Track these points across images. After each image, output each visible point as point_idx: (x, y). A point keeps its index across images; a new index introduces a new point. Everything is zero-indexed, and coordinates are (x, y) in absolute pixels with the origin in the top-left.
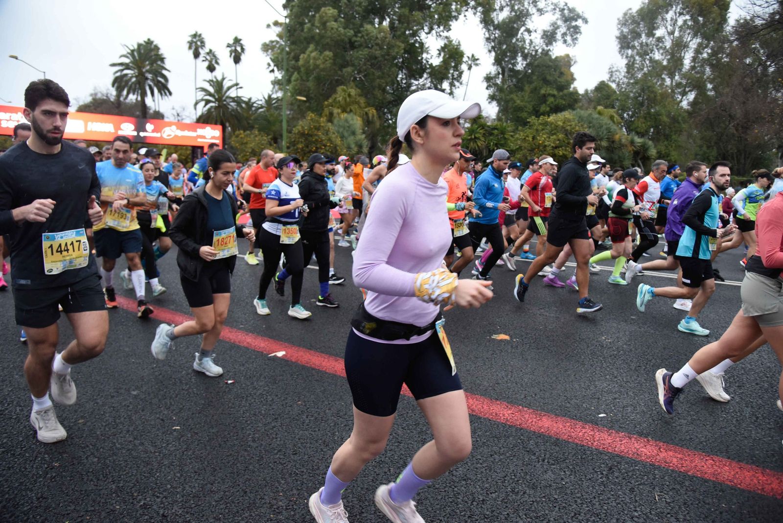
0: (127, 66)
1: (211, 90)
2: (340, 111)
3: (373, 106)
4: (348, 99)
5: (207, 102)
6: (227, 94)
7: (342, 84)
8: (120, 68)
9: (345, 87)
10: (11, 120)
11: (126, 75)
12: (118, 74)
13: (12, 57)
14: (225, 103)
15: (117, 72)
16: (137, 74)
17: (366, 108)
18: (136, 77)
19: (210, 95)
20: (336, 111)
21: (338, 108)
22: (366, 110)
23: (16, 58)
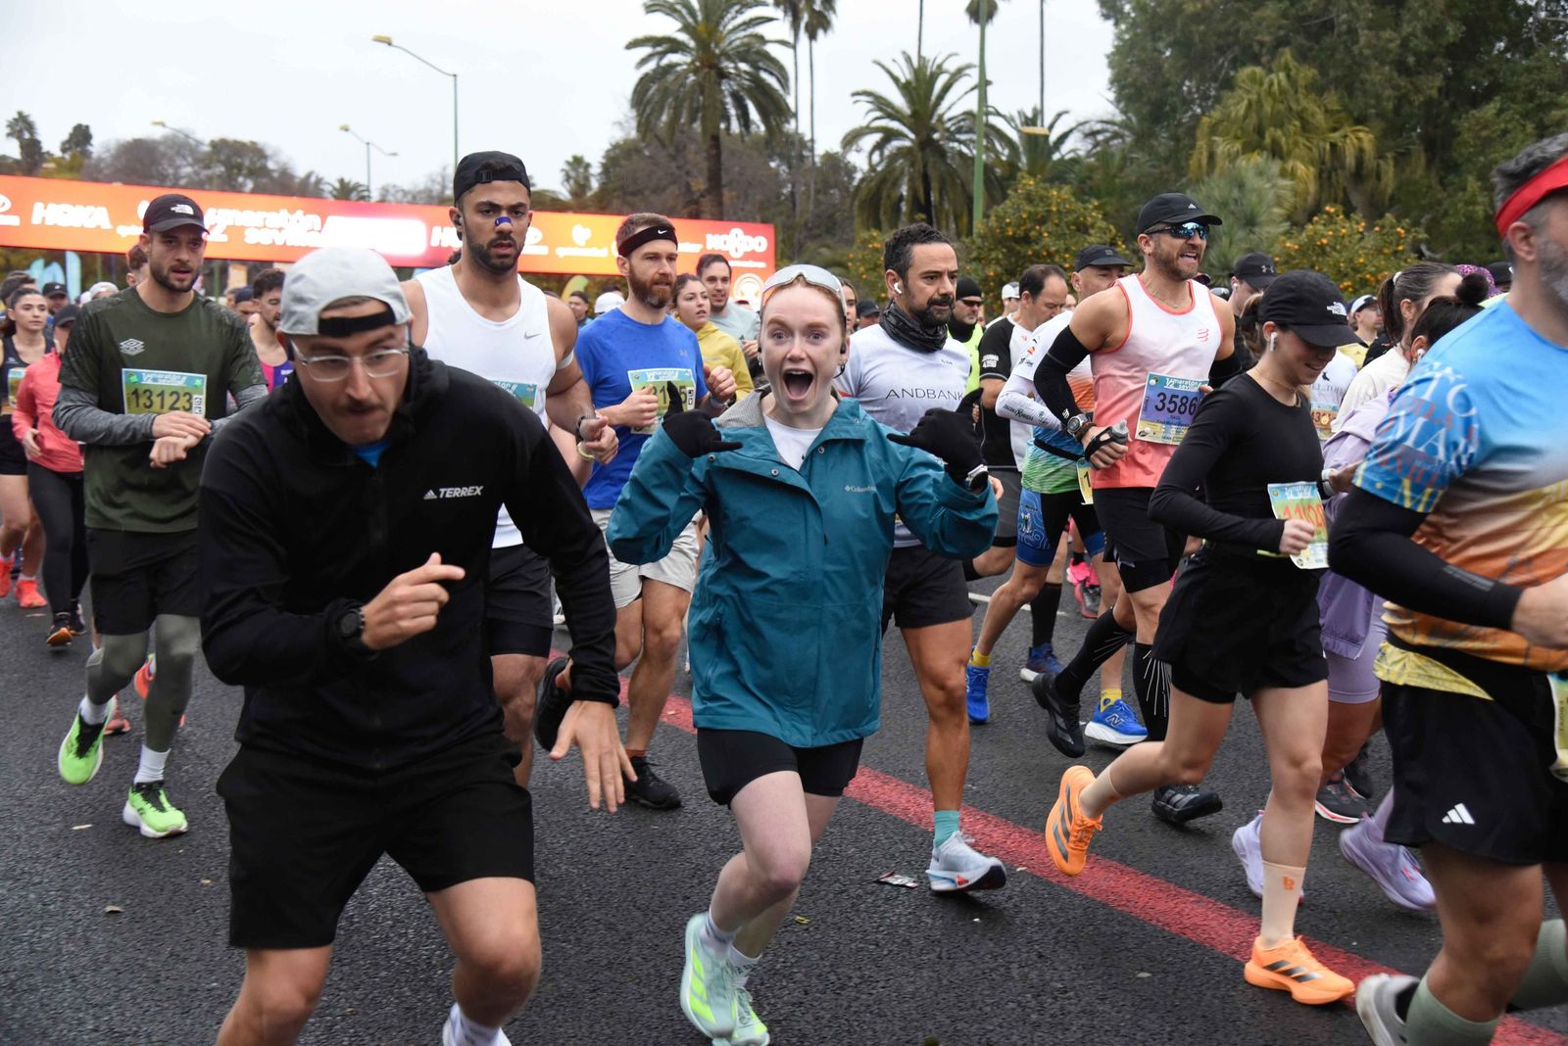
0: (675, 46)
1: (898, 100)
2: (1238, 146)
3: (1360, 120)
4: (1268, 108)
5: (889, 135)
6: (941, 109)
7: (1255, 60)
8: (646, 51)
9: (1258, 70)
10: (265, 227)
11: (672, 66)
12: (651, 66)
13: (379, 40)
14: (936, 136)
15: (644, 61)
16: (698, 64)
17: (1335, 130)
18: (696, 71)
19: (892, 113)
20: (1222, 147)
21: (1237, 138)
22: (1336, 136)
23: (390, 44)
